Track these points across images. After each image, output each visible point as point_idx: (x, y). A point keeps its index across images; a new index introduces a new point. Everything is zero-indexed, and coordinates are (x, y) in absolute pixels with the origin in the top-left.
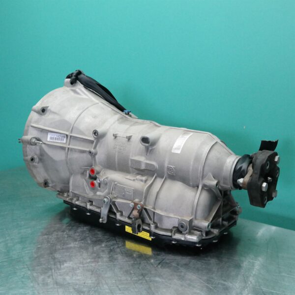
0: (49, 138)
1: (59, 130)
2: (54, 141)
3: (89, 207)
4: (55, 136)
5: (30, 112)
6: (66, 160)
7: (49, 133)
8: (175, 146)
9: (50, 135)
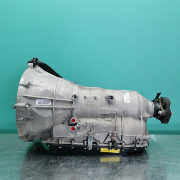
0: (38, 103)
1: (44, 97)
2: (42, 104)
3: (73, 143)
4: (42, 101)
5: (18, 86)
6: (53, 116)
7: (37, 100)
8: (125, 99)
9: (37, 101)
